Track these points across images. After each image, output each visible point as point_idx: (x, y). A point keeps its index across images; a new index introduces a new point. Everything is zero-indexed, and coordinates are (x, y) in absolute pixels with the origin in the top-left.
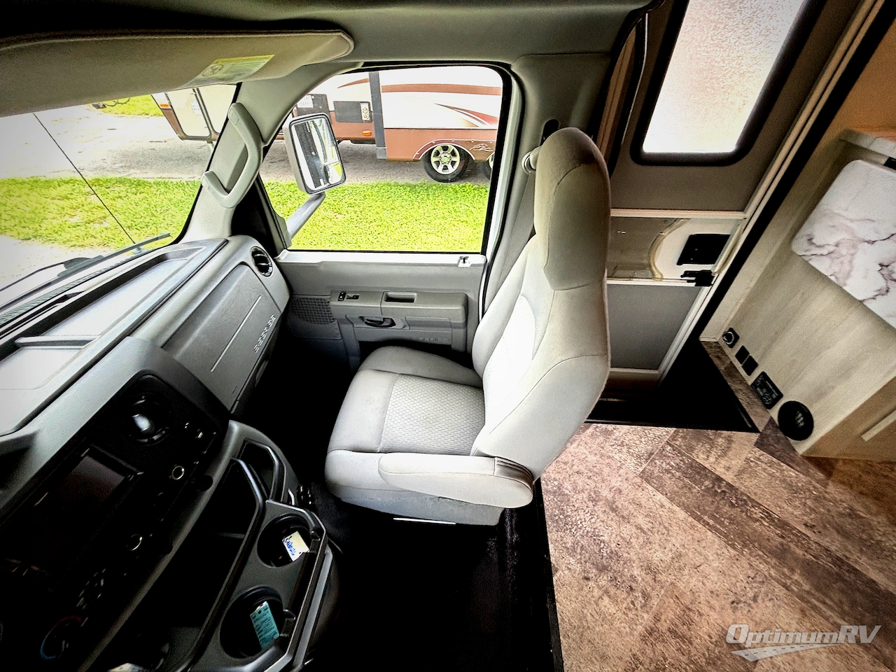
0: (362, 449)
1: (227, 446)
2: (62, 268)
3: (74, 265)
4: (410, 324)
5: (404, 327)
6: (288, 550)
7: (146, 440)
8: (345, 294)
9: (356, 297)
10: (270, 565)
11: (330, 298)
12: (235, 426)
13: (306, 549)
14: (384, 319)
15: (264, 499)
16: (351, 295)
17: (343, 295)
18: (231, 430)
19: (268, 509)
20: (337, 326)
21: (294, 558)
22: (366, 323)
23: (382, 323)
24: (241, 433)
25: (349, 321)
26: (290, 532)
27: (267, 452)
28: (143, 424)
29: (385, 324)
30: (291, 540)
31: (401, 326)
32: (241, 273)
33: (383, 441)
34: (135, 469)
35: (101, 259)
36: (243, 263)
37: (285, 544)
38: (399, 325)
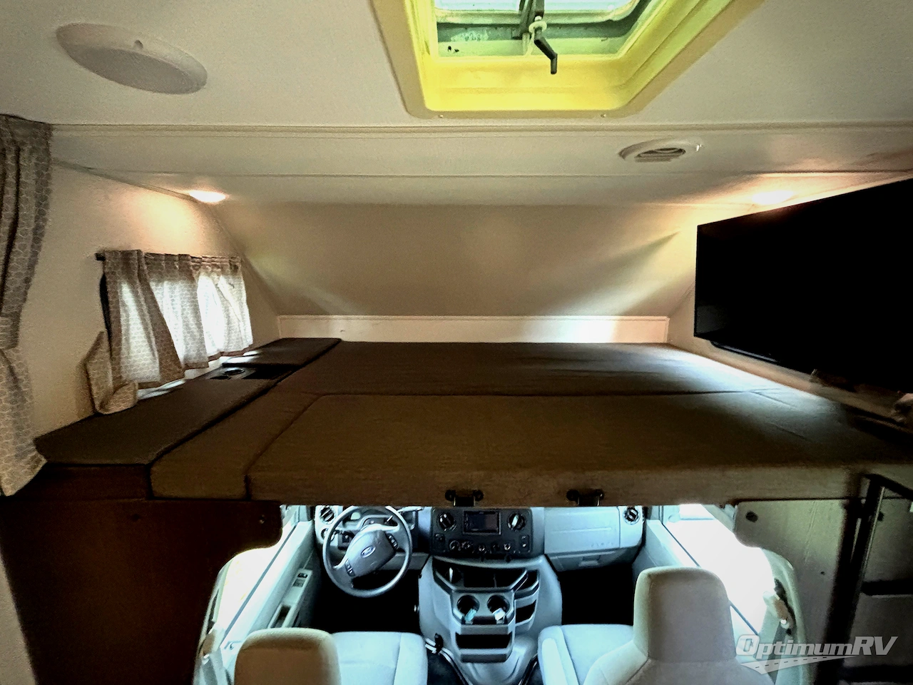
1: (530, 562)
12: (541, 561)
15: (513, 589)
18: (538, 559)
24: (539, 565)
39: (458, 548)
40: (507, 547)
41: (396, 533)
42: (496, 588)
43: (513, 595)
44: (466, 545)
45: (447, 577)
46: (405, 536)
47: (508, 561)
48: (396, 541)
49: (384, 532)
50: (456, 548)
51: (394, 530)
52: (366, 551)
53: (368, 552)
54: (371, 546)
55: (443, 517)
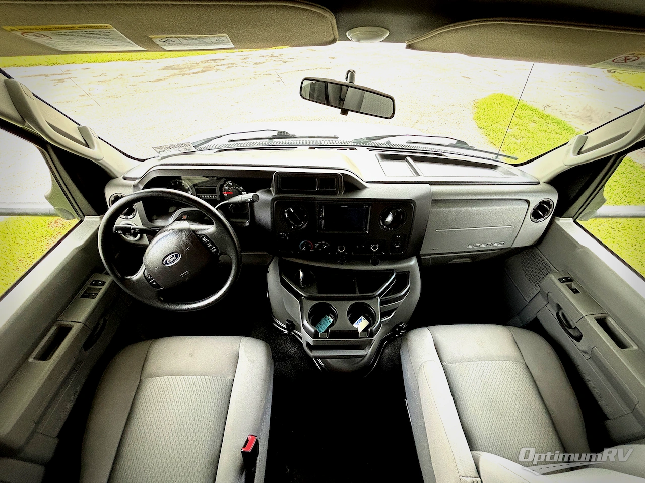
0: (439, 350)
1: (400, 264)
2: (454, 142)
3: (461, 144)
4: (594, 358)
5: (585, 352)
6: (358, 321)
7: (382, 224)
8: (571, 280)
9: (575, 292)
10: (348, 315)
11: (556, 272)
12: (413, 262)
13: (360, 330)
14: (576, 327)
15: (380, 295)
16: (574, 286)
17: (567, 280)
18: (411, 260)
19: (374, 300)
20: (536, 292)
21: (354, 325)
22: (558, 314)
23: (570, 327)
24: (410, 267)
25: (547, 298)
26: (367, 319)
27: (406, 285)
28: (389, 219)
29: (570, 330)
30: (363, 321)
31: (583, 349)
32: (518, 205)
33: (453, 365)
34: (368, 229)
35: (472, 149)
36: (528, 202)
37: (360, 318)
38: (582, 345)
39: (310, 248)
40: (375, 248)
41: (212, 234)
42: (358, 295)
43: (379, 301)
44: (321, 246)
45: (296, 280)
46: (228, 238)
47: (375, 264)
48: (213, 244)
49: (194, 231)
50: (308, 248)
51: (210, 229)
52: (168, 259)
53: (172, 261)
54: (175, 252)
55: (289, 212)
